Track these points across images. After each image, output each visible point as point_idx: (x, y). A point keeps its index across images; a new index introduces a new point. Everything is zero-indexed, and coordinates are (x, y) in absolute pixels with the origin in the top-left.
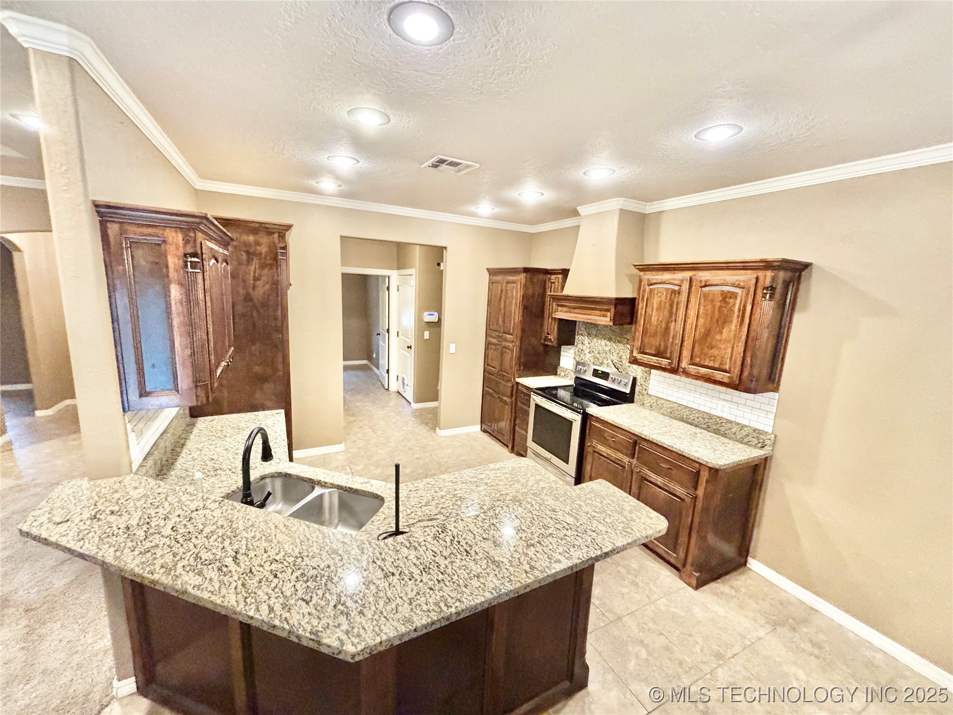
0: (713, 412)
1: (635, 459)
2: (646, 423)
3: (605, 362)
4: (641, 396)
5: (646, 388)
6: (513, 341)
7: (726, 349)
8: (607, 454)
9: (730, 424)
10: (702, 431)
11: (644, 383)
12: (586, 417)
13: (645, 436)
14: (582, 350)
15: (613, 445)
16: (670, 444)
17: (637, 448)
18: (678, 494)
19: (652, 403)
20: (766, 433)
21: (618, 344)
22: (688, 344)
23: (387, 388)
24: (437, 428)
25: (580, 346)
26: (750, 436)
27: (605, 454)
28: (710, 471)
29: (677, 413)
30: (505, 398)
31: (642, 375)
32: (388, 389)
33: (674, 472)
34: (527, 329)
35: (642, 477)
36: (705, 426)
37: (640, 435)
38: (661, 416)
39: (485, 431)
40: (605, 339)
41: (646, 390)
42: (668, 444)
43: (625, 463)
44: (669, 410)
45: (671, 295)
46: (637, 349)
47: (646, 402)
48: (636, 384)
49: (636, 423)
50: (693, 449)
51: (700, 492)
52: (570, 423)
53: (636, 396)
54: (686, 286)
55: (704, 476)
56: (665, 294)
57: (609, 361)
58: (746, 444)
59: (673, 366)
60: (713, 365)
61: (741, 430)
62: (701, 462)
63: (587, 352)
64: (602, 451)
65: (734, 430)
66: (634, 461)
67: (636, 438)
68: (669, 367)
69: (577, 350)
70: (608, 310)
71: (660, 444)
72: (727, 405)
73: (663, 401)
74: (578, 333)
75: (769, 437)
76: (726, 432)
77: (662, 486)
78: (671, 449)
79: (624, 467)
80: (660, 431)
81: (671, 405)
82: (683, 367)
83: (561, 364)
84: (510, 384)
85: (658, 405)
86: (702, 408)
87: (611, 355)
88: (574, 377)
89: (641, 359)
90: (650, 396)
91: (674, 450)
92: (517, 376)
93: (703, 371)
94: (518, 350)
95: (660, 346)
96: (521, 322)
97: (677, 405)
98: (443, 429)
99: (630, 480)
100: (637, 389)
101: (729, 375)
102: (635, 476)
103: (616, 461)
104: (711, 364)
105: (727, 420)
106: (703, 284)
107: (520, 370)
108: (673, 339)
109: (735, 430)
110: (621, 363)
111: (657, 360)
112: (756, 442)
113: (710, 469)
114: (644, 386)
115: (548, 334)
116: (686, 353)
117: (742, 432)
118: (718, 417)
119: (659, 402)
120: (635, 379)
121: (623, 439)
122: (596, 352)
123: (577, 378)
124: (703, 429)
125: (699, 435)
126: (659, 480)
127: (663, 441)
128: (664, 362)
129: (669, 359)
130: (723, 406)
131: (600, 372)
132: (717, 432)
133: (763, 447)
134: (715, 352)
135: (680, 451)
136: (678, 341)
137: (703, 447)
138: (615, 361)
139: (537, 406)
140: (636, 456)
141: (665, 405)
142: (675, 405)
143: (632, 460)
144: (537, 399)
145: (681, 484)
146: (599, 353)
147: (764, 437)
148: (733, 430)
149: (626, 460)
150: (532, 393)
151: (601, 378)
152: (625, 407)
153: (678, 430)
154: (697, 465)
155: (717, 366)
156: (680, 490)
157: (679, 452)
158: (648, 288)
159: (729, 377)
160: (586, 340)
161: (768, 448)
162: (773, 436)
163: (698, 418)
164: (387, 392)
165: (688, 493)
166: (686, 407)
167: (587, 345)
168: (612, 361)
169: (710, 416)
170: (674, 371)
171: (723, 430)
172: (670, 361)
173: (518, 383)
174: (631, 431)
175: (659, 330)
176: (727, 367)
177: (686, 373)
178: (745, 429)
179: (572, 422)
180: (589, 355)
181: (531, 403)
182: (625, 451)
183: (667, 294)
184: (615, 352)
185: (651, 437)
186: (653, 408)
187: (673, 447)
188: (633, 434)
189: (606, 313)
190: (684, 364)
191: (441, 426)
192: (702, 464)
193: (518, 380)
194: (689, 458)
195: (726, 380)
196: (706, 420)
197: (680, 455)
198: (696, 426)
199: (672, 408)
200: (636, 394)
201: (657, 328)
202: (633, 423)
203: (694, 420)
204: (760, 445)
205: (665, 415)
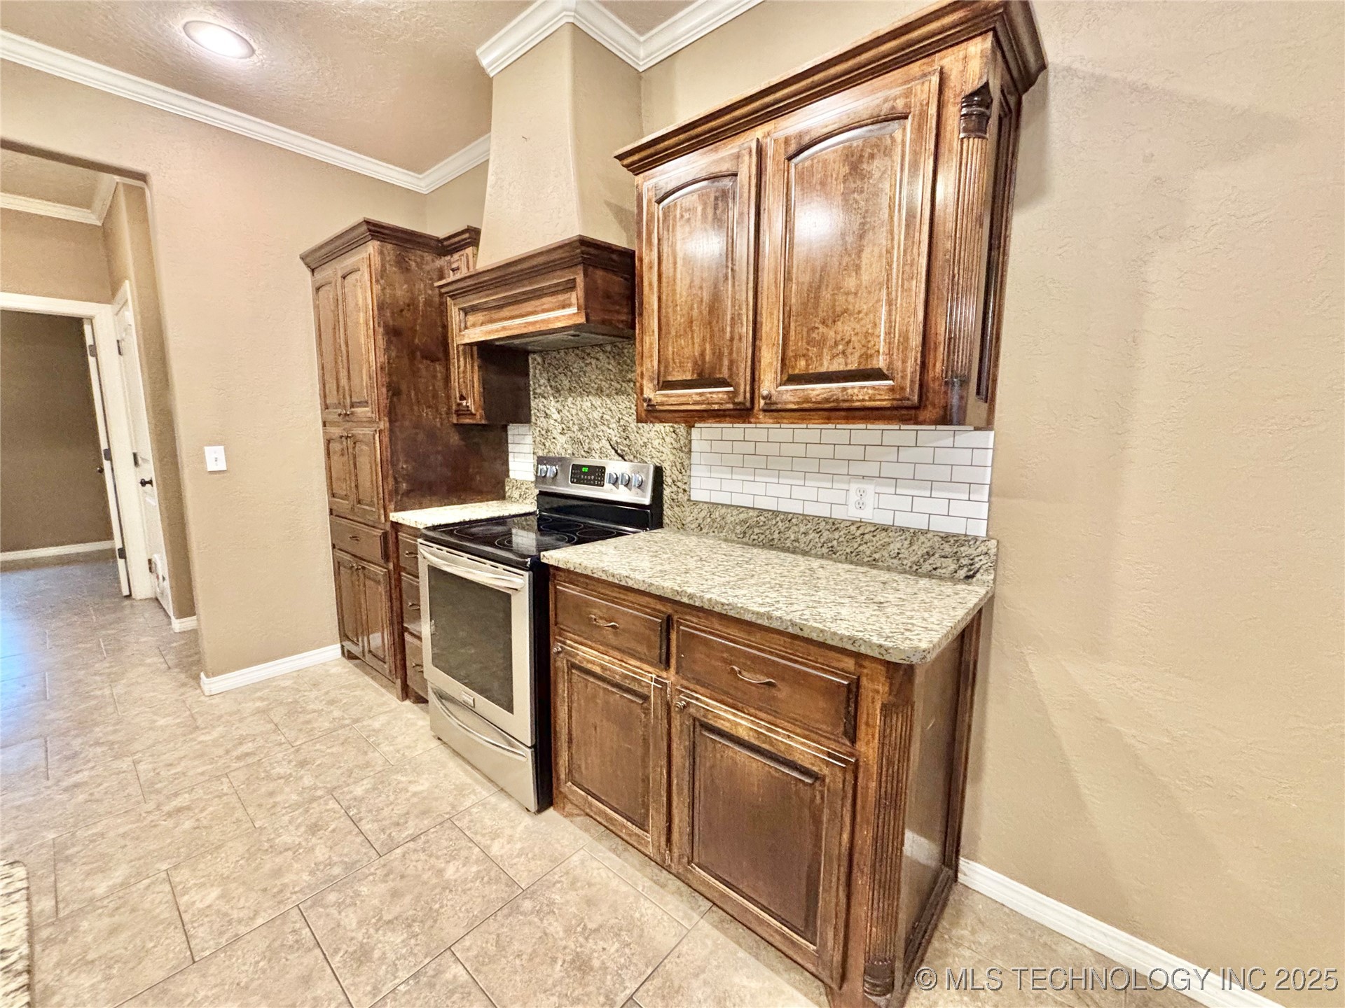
0: (838, 513)
1: (673, 670)
2: (692, 563)
3: (596, 446)
4: (676, 509)
5: (686, 487)
6: (371, 421)
7: (874, 310)
8: (603, 667)
9: (884, 534)
10: (824, 562)
11: (680, 477)
12: (542, 576)
13: (691, 596)
14: (547, 431)
15: (611, 638)
16: (762, 610)
17: (674, 636)
18: (797, 758)
19: (700, 521)
20: (976, 539)
21: (618, 398)
22: (771, 326)
23: (126, 592)
24: (202, 675)
25: (542, 422)
26: (937, 555)
27: (597, 670)
28: (890, 678)
29: (757, 531)
30: (373, 568)
31: (672, 458)
32: (129, 596)
33: (783, 692)
34: (404, 387)
35: (695, 719)
36: (825, 550)
37: (678, 598)
38: (724, 545)
39: (350, 656)
40: (589, 394)
41: (685, 490)
42: (756, 609)
43: (649, 686)
44: (739, 529)
45: (716, 208)
46: (651, 380)
47: (689, 519)
48: (662, 482)
49: (667, 567)
50: (828, 613)
51: (868, 749)
52: (503, 599)
53: (667, 512)
54: (747, 169)
55: (876, 692)
56: (700, 209)
57: (604, 442)
58: (929, 575)
59: (740, 399)
60: (842, 368)
61: (911, 544)
62: (863, 650)
63: (556, 433)
64: (589, 661)
65: (894, 547)
66: (671, 677)
67: (668, 609)
68: (730, 406)
69: (537, 434)
70: (570, 286)
71: (732, 613)
72: (870, 488)
73: (724, 510)
74: (535, 393)
75: (983, 548)
76: (877, 556)
77: (753, 741)
78: (766, 623)
79: (646, 698)
80: (728, 579)
81: (742, 516)
82: (765, 393)
83: (512, 474)
84: (379, 533)
85: (714, 521)
86: (811, 510)
87: (605, 428)
88: (537, 491)
89: (662, 404)
90: (696, 503)
91: (775, 625)
92: (392, 507)
93: (818, 390)
94: (386, 440)
95: (703, 354)
96: (382, 368)
97: (756, 513)
98: (214, 675)
99: (665, 731)
100: (667, 492)
101: (890, 382)
102: (676, 722)
103: (627, 683)
104: (838, 365)
105: (875, 525)
106: (793, 148)
107: (397, 491)
108: (732, 326)
109: (899, 545)
110: (627, 442)
111: (701, 394)
112: (953, 567)
113: (891, 667)
114: (679, 484)
115: (462, 398)
116: (769, 357)
117: (915, 547)
118: (853, 523)
119: (716, 515)
120: (659, 471)
121: (636, 617)
122: (575, 428)
123: (541, 493)
124: (822, 557)
125: (821, 573)
126: (742, 724)
127: (740, 602)
128: (717, 394)
129: (727, 384)
130: (862, 493)
131: (585, 470)
132: (854, 558)
133: (972, 577)
134: (846, 328)
135: (793, 624)
136: (746, 329)
137: (846, 600)
138: (614, 439)
139: (434, 571)
140: (673, 662)
141: (729, 519)
142: (751, 513)
143: (664, 674)
144: (431, 555)
145: (809, 732)
146: (581, 429)
147: (971, 551)
148: (892, 546)
149: (648, 675)
150: (420, 540)
151: (589, 483)
152: (641, 538)
153: (769, 568)
154: (849, 664)
155: (853, 366)
156: (803, 749)
157: (790, 630)
158: (658, 210)
159: (892, 389)
160: (552, 405)
161: (985, 577)
162: (994, 542)
163: (805, 534)
164: (127, 602)
165: (829, 755)
166: (776, 513)
167: (556, 416)
168: (609, 441)
169: (834, 525)
170: (742, 413)
171: (868, 553)
172: (731, 389)
173: (396, 526)
174: (653, 591)
175: (695, 313)
176: (881, 363)
177: (775, 411)
178: (922, 538)
179: (509, 596)
180: (562, 439)
181: (420, 564)
182: (642, 649)
183: (704, 209)
184: (612, 417)
185: (708, 596)
186: (704, 531)
187: (770, 618)
188: (660, 598)
189: (566, 296)
190: (768, 384)
191: (209, 667)
192: (866, 656)
193: (396, 517)
194: (823, 645)
195: (884, 401)
196: (826, 534)
197: (794, 637)
198: (805, 553)
199: (745, 521)
200: (665, 506)
201: (692, 308)
202: (659, 568)
203: (796, 540)
204: (962, 573)
205: (733, 541)
